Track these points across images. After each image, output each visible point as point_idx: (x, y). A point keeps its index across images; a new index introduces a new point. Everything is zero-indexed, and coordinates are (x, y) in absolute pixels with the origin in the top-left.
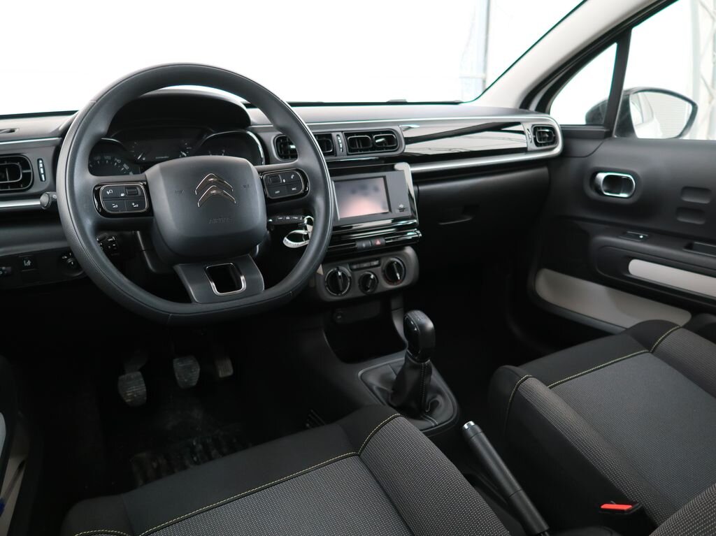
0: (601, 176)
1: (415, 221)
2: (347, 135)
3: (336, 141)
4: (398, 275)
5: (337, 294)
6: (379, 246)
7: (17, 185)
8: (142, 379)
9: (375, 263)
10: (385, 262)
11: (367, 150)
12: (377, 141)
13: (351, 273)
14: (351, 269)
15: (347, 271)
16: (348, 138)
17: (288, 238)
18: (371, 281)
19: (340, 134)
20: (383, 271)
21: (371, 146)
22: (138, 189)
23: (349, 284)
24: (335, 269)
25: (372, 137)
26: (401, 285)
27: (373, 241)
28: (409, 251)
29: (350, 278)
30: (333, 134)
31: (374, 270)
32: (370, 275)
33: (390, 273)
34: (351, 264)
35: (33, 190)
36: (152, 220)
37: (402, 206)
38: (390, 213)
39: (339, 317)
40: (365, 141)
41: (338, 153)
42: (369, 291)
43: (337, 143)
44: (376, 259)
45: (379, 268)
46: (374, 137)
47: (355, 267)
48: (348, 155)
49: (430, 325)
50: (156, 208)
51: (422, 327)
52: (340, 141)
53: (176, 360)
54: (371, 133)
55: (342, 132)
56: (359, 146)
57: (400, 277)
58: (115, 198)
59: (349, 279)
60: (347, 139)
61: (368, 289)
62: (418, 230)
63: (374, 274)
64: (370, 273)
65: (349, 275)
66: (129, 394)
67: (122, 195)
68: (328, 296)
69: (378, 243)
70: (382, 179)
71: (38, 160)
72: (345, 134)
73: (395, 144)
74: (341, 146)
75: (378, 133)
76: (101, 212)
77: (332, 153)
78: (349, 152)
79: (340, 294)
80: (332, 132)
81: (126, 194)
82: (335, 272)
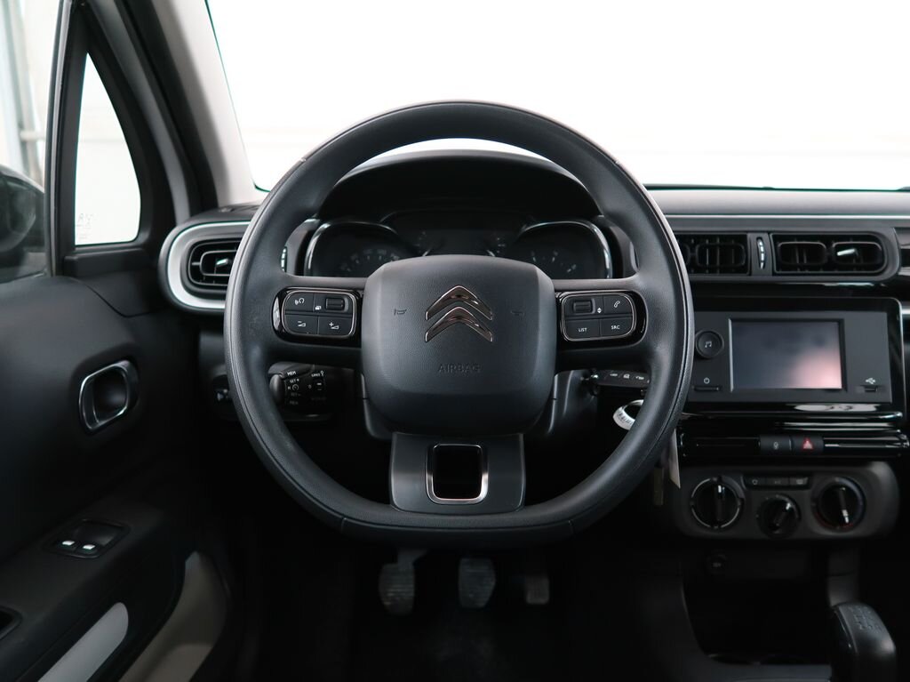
1: (899, 414)
2: (778, 238)
3: (754, 247)
4: (845, 513)
5: (712, 525)
6: (808, 450)
9: (800, 482)
10: (821, 482)
11: (817, 268)
12: (840, 254)
13: (745, 492)
14: (746, 485)
15: (738, 487)
16: (780, 245)
17: (626, 411)
18: (784, 514)
19: (765, 236)
20: (814, 500)
21: (825, 261)
22: (346, 300)
23: (738, 510)
24: (715, 479)
25: (829, 245)
26: (851, 533)
27: (797, 441)
28: (881, 470)
29: (742, 500)
30: (749, 235)
31: (796, 496)
32: (785, 504)
33: (829, 505)
34: (748, 476)
36: (360, 353)
37: (871, 381)
38: (843, 392)
39: (717, 565)
40: (814, 252)
41: (754, 270)
42: (777, 532)
43: (754, 253)
44: (801, 475)
45: (807, 492)
46: (834, 245)
47: (755, 482)
48: (774, 274)
49: (888, 645)
50: (365, 336)
51: (867, 644)
52: (762, 249)
53: (464, 560)
54: (828, 239)
55: (769, 233)
56: (801, 259)
57: (849, 517)
58: (306, 312)
59: (739, 503)
60: (775, 245)
61: (777, 528)
62: (903, 432)
63: (793, 501)
64: (787, 499)
65: (742, 495)
66: (391, 595)
67: (318, 308)
68: (695, 525)
69: (808, 445)
70: (836, 323)
72: (774, 236)
73: (879, 261)
74: (763, 259)
75: (844, 239)
76: (280, 333)
77: (745, 269)
78: (778, 269)
79: (716, 527)
80: (748, 232)
81: (324, 306)
82: (716, 484)
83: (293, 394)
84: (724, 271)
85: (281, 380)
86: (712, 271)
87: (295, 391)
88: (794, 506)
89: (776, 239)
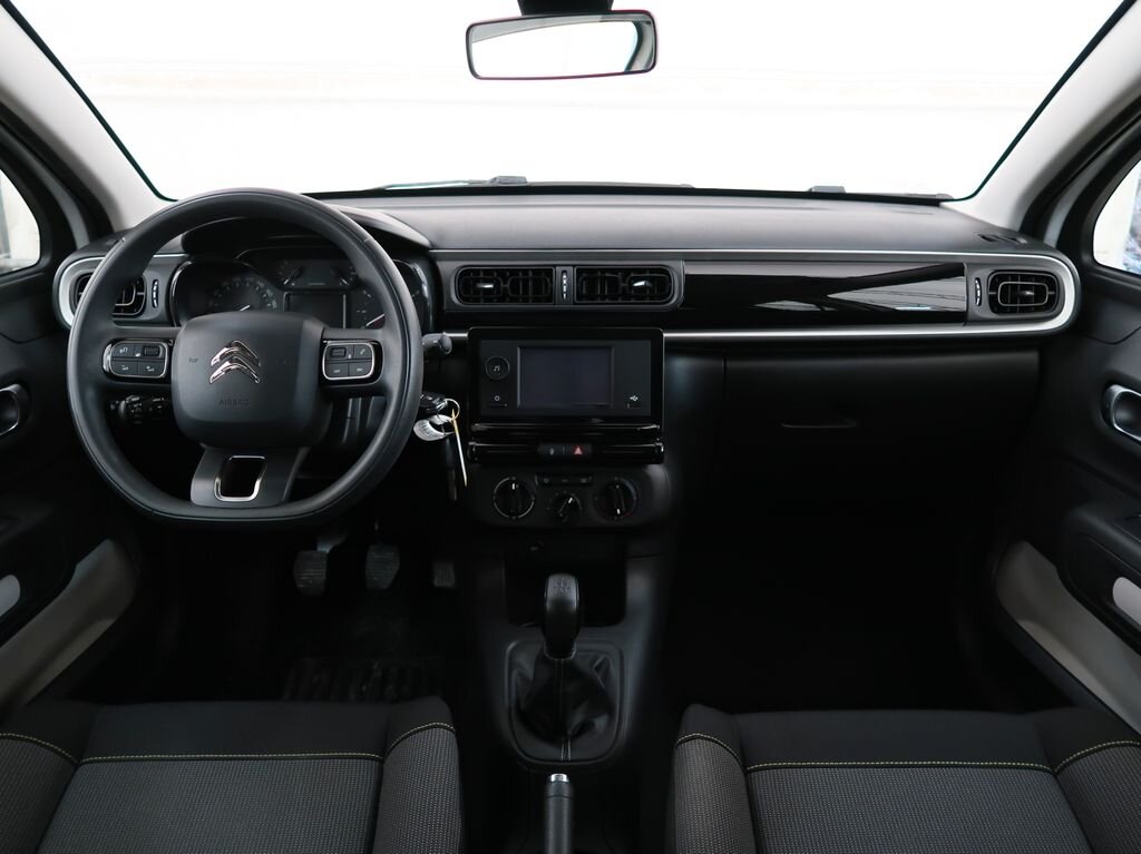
0: (1118, 390)
1: (656, 426)
2: (582, 271)
3: (558, 280)
5: (511, 516)
6: (578, 455)
7: (127, 309)
8: (325, 562)
9: (584, 481)
10: (602, 481)
11: (617, 298)
12: (635, 285)
14: (538, 484)
15: (531, 485)
16: (582, 278)
18: (566, 506)
19: (569, 269)
20: (595, 495)
21: (622, 291)
22: (161, 348)
23: (533, 503)
24: (508, 480)
25: (626, 277)
26: (621, 523)
27: (570, 448)
29: (536, 495)
30: (554, 269)
35: (144, 318)
36: (170, 388)
37: (634, 399)
38: (611, 408)
39: (534, 549)
41: (557, 300)
43: (558, 285)
44: (586, 476)
45: (591, 489)
46: (632, 277)
47: (546, 481)
48: (575, 304)
52: (565, 282)
54: (626, 271)
55: (574, 266)
56: (603, 290)
58: (128, 358)
59: (533, 498)
60: (578, 277)
61: (562, 518)
65: (536, 491)
67: (138, 355)
68: (496, 516)
69: (578, 451)
70: (607, 350)
71: (154, 281)
72: (577, 269)
73: (667, 290)
74: (565, 290)
75: (640, 272)
76: (108, 374)
77: (550, 299)
78: (578, 299)
79: (514, 517)
80: (555, 266)
81: (143, 354)
82: (510, 483)
83: (136, 416)
84: (537, 300)
85: (127, 405)
86: (526, 301)
87: (138, 413)
88: (578, 501)
89: (580, 271)
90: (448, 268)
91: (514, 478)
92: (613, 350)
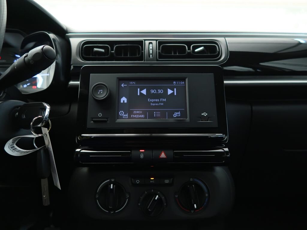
3: (147, 47)
5: (110, 211)
9: (167, 181)
10: (180, 181)
12: (196, 50)
14: (132, 184)
16: (161, 46)
19: (154, 42)
20: (176, 192)
21: (186, 54)
23: (127, 200)
25: (189, 46)
28: (219, 171)
29: (129, 193)
30: (145, 41)
34: (133, 177)
43: (146, 50)
45: (172, 187)
46: (192, 46)
47: (138, 181)
48: (157, 60)
52: (151, 48)
54: (189, 43)
55: (156, 40)
59: (128, 196)
60: (159, 46)
65: (129, 190)
68: (97, 211)
72: (159, 42)
74: (151, 53)
77: (141, 58)
78: (159, 58)
79: (112, 212)
82: (110, 183)
84: (133, 59)
88: (163, 198)
89: (160, 43)
90: (75, 42)
91: (113, 180)
92: (187, 80)
